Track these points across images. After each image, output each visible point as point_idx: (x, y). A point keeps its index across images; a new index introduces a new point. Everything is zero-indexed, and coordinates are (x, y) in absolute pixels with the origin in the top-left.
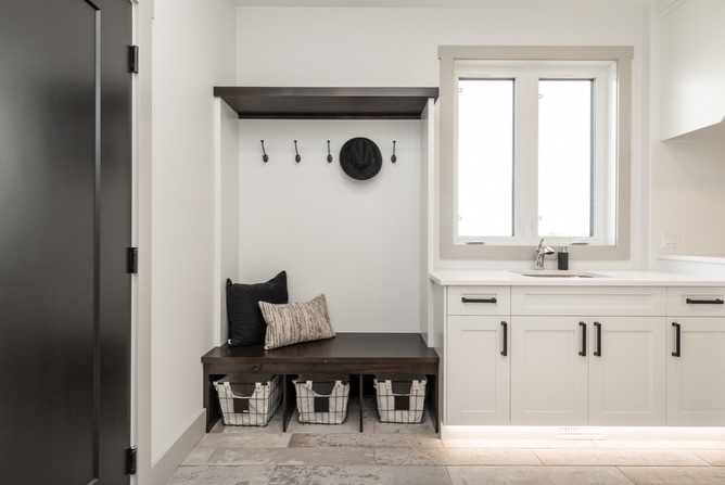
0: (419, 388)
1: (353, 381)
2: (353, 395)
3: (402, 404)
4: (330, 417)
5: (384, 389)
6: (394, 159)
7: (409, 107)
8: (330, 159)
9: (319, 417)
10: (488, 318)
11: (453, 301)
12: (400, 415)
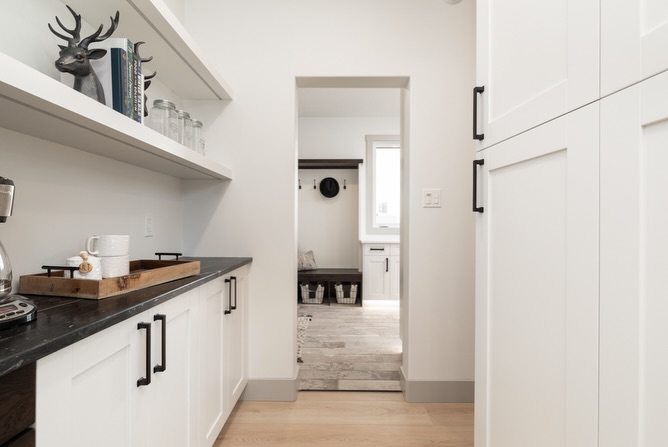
0: (354, 288)
1: (325, 284)
2: (326, 296)
3: (347, 295)
4: (316, 301)
5: (339, 289)
6: (345, 187)
7: (352, 165)
8: (315, 187)
9: (311, 301)
10: (380, 257)
11: (366, 250)
12: (346, 300)
